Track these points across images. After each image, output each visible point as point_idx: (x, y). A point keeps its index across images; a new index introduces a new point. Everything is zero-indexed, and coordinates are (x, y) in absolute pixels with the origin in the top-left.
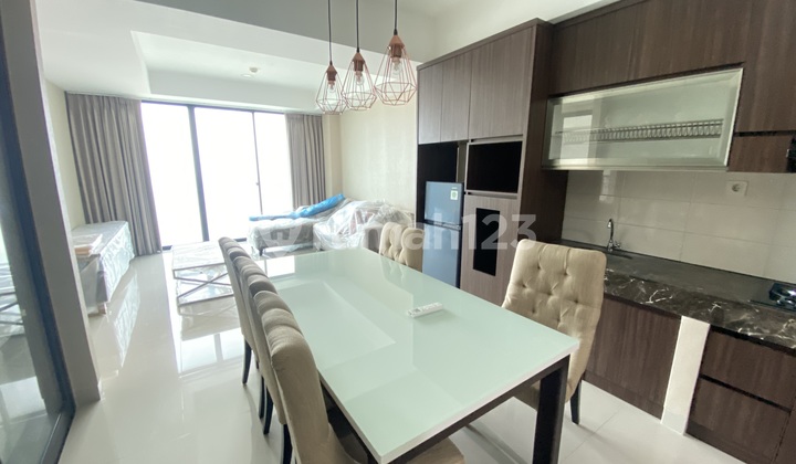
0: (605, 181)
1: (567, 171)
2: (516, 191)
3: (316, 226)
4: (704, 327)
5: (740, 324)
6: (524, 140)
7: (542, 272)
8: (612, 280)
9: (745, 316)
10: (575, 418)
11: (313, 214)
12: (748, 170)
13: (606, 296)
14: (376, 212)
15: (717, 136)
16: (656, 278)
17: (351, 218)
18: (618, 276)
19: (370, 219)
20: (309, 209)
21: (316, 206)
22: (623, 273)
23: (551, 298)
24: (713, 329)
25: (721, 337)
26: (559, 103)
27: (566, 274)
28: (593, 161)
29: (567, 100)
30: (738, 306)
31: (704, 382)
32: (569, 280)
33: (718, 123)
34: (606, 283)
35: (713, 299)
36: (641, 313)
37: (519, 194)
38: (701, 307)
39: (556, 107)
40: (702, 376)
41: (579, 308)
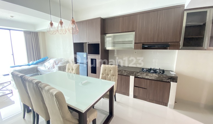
0: (115, 52)
1: (108, 50)
2: (99, 54)
3: (39, 67)
4: (133, 77)
5: (138, 75)
6: (100, 43)
7: (107, 71)
8: (119, 71)
9: (139, 74)
10: (115, 101)
11: (36, 64)
12: (137, 49)
13: (118, 74)
14: (61, 61)
15: (132, 43)
16: (126, 70)
17: (52, 64)
18: (120, 70)
19: (59, 63)
20: (35, 62)
21: (38, 61)
22: (120, 69)
23: (109, 76)
24: (135, 77)
25: (136, 78)
26: (106, 35)
27: (111, 70)
28: (112, 48)
29: (107, 35)
30: (138, 72)
31: (135, 87)
32: (112, 71)
33: (132, 41)
34: (118, 72)
35: (134, 72)
36: (124, 76)
37: (100, 55)
38: (133, 74)
39: (105, 36)
40: (134, 86)
41: (114, 77)
